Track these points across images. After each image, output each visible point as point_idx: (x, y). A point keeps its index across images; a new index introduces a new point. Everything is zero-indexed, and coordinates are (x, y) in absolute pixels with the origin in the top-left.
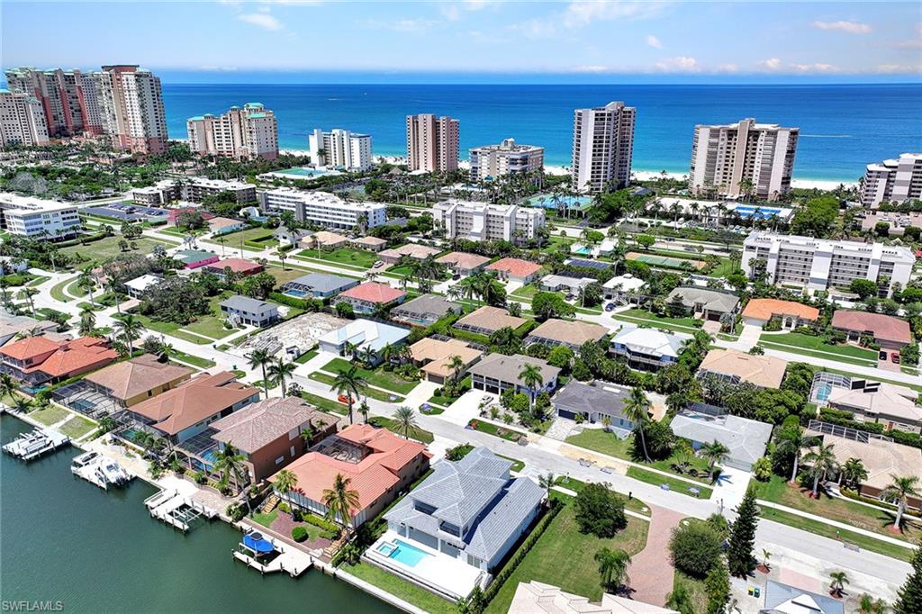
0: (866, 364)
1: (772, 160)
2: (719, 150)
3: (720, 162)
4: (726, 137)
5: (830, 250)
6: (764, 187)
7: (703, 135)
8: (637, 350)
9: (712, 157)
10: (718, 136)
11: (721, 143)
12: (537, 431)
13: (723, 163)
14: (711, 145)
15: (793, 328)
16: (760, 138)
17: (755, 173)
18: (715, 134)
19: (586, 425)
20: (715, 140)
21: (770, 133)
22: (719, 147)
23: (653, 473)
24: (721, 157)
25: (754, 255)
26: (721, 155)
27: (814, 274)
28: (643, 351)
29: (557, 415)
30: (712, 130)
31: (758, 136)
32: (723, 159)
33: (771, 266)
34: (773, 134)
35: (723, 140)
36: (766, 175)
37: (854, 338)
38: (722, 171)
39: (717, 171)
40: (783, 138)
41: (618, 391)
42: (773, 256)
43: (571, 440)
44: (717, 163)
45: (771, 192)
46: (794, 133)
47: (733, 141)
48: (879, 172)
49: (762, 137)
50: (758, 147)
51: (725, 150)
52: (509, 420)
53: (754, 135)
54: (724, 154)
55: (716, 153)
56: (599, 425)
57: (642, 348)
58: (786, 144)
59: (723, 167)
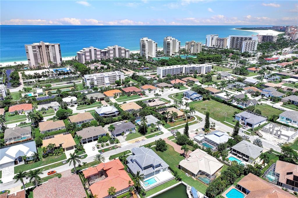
0: (139, 98)
1: (55, 54)
2: (37, 53)
3: (39, 57)
4: (38, 48)
5: (107, 75)
6: (56, 62)
7: (30, 48)
8: (108, 113)
9: (35, 56)
10: (36, 48)
11: (37, 50)
12: (117, 143)
13: (40, 57)
14: (34, 51)
15: (119, 96)
16: (49, 47)
17: (51, 58)
18: (34, 47)
19: (125, 135)
20: (35, 50)
21: (52, 46)
22: (37, 51)
23: (150, 135)
24: (38, 55)
25: (90, 81)
26: (38, 54)
27: (106, 82)
28: (110, 113)
29: (115, 137)
30: (32, 46)
31: (48, 47)
32: (39, 55)
33: (96, 83)
34: (54, 46)
35: (37, 49)
36: (55, 58)
37: (132, 93)
38: (40, 59)
39: (39, 60)
40: (57, 47)
41: (121, 123)
42: (95, 80)
43: (127, 140)
44: (38, 57)
45: (58, 63)
46: (59, 45)
47: (41, 49)
48: (82, 54)
49: (50, 47)
50: (50, 50)
51: (39, 52)
52: (107, 145)
53: (47, 46)
54: (39, 54)
55: (37, 54)
56: (127, 133)
57: (108, 112)
58: (58, 48)
59: (40, 58)
